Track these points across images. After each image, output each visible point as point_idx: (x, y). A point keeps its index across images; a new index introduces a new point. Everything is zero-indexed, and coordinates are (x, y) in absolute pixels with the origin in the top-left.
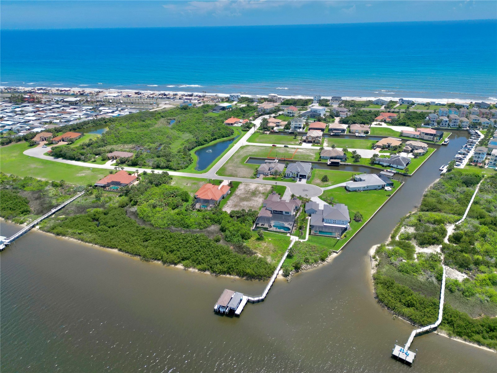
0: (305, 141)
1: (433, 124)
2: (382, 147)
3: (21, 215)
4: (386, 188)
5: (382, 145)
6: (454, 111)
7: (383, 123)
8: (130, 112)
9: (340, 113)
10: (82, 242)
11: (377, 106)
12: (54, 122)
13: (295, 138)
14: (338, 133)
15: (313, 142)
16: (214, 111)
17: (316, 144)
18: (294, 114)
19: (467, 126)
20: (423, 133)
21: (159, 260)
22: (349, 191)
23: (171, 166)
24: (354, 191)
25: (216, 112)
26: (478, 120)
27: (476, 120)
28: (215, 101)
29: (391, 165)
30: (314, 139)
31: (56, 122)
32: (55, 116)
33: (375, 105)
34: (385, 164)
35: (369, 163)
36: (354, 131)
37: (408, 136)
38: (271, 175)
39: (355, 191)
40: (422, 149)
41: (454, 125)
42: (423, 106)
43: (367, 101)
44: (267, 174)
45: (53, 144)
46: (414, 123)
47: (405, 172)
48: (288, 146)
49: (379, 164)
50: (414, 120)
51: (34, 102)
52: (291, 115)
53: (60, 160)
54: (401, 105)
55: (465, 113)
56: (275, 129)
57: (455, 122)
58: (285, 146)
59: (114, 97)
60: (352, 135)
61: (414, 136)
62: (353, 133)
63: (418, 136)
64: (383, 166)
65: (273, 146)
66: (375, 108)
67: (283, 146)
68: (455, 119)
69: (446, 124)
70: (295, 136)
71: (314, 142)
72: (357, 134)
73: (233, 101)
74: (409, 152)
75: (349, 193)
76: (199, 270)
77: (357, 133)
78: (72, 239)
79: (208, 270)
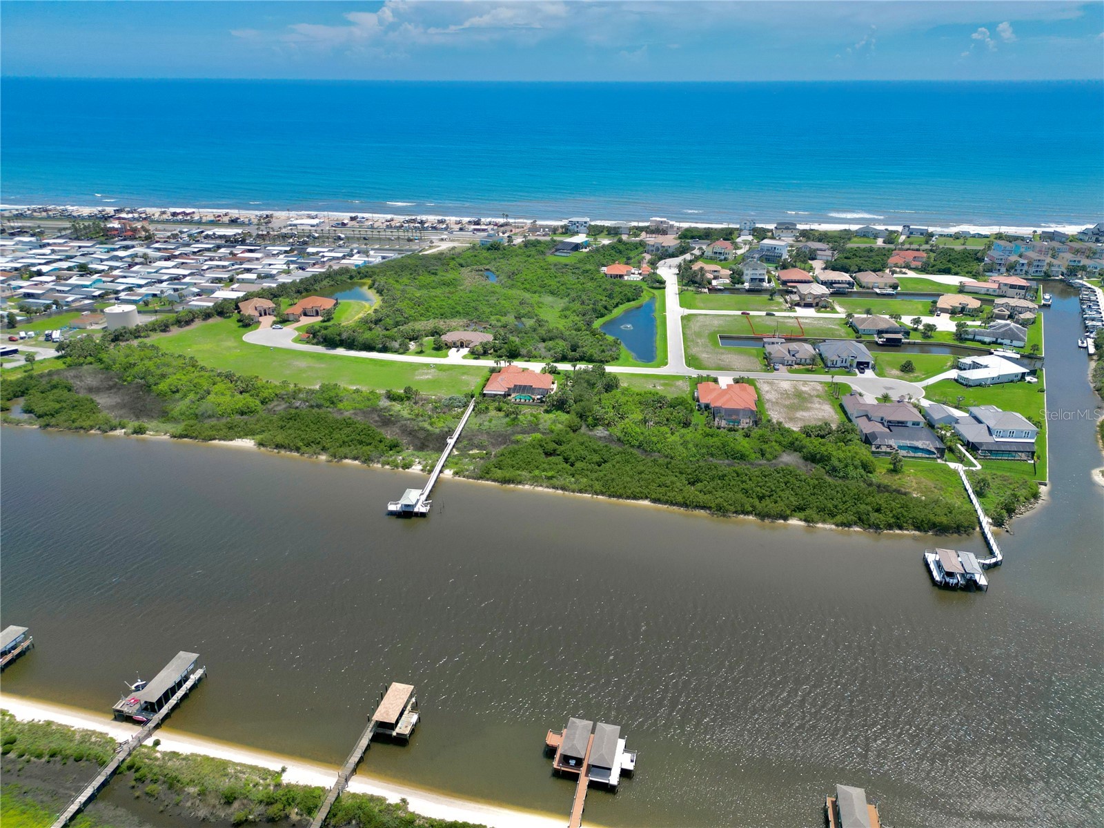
0: (798, 305)
1: (999, 270)
2: (950, 312)
3: (391, 452)
4: (1028, 378)
5: (951, 308)
6: (1023, 246)
7: (907, 271)
8: (383, 258)
9: (818, 252)
10: (566, 493)
11: (865, 239)
12: (238, 279)
13: (772, 299)
14: (844, 288)
15: (814, 305)
16: (557, 253)
17: (823, 309)
18: (727, 256)
19: (1060, 273)
20: (1006, 285)
21: (747, 513)
22: (971, 386)
23: (592, 356)
24: (977, 386)
25: (563, 254)
26: (1079, 262)
27: (1075, 261)
28: (538, 233)
29: (999, 341)
30: (817, 300)
31: (243, 279)
32: (224, 267)
33: (862, 239)
34: (987, 339)
35: (954, 340)
36: (870, 286)
37: (976, 291)
38: (798, 364)
39: (980, 385)
40: (1030, 312)
41: (1037, 271)
42: (951, 239)
43: (841, 231)
44: (790, 362)
45: (289, 321)
46: (966, 270)
47: (1032, 352)
48: (774, 313)
49: (973, 340)
50: (959, 263)
51: (136, 238)
52: (723, 257)
53: (341, 351)
54: (908, 237)
55: (1044, 249)
56: (714, 283)
57: (1038, 266)
58: (767, 314)
59: (312, 226)
60: (868, 292)
61: (988, 290)
62: (868, 288)
63: (994, 291)
64: (983, 343)
65: (742, 313)
66: (865, 243)
67: (764, 313)
68: (1039, 260)
69: (1021, 270)
70: (771, 295)
71: (817, 304)
72: (878, 291)
73: (577, 233)
74: (1007, 317)
75: (971, 389)
76: (837, 525)
77: (875, 288)
78: (540, 489)
79: (855, 523)
